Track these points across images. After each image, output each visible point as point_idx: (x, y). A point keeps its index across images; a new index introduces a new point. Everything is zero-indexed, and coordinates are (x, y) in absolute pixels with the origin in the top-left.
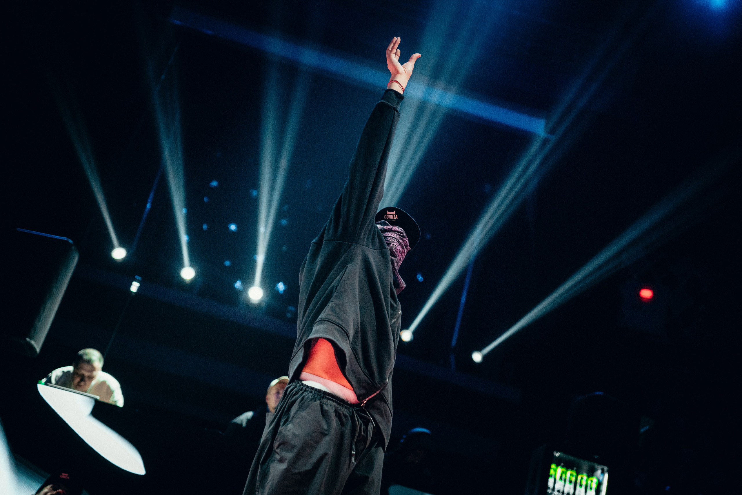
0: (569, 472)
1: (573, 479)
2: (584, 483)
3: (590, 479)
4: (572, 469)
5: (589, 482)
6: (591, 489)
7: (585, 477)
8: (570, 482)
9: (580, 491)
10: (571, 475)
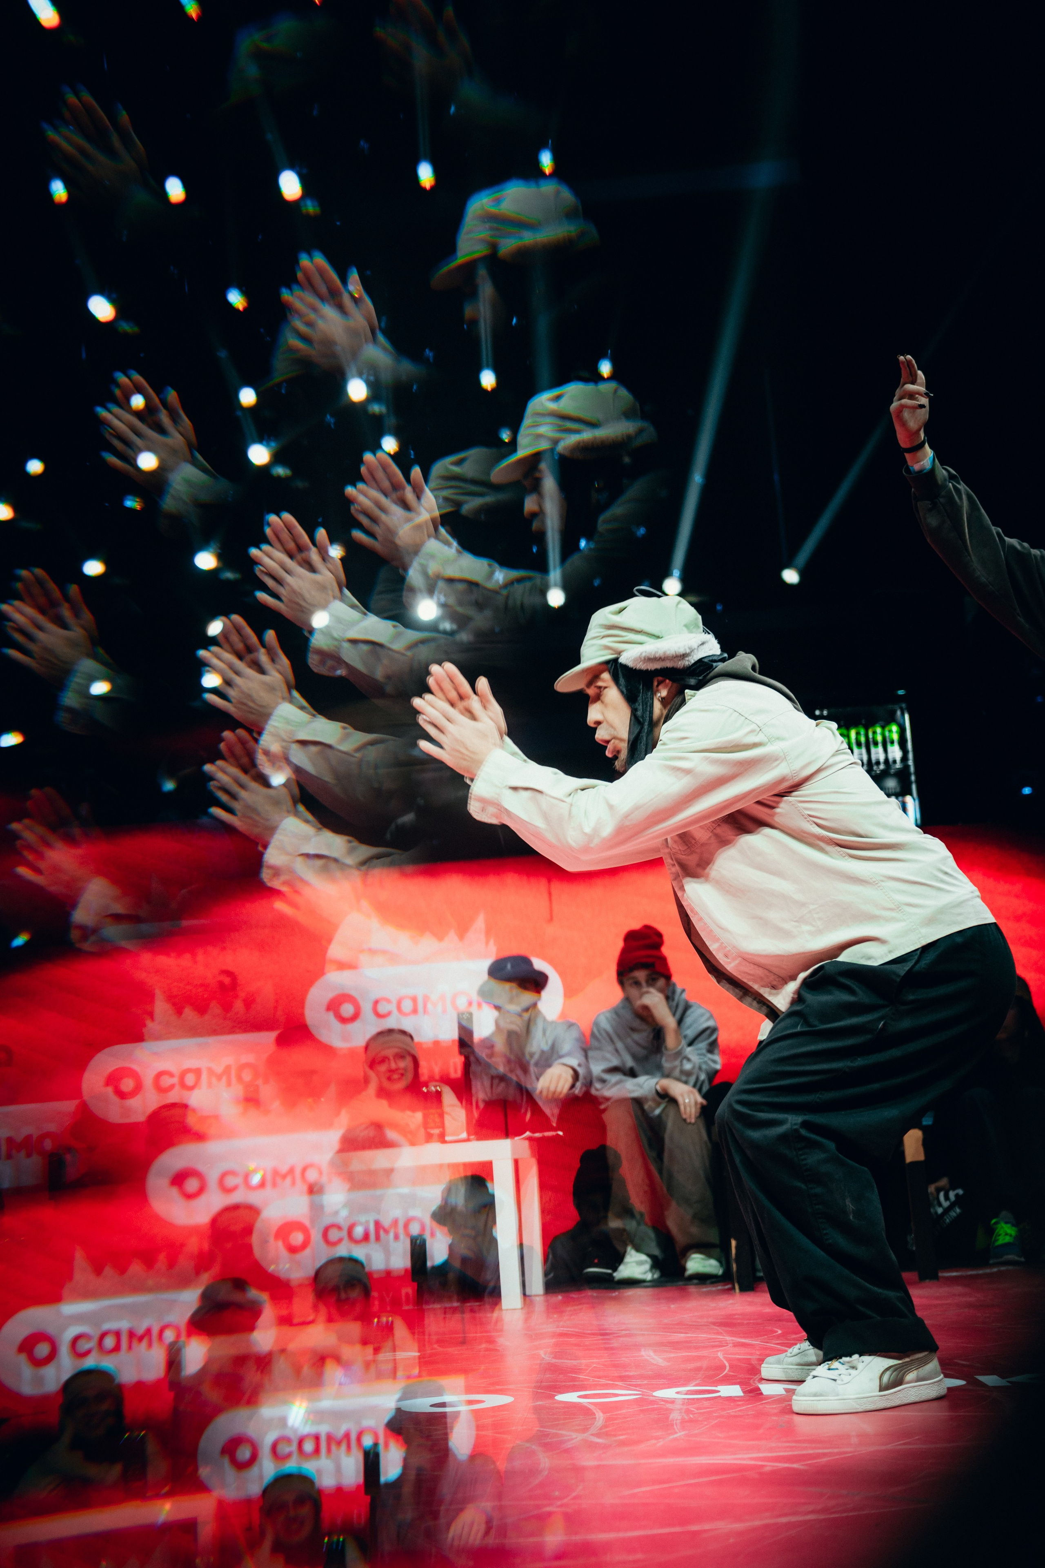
0: (853, 733)
1: (863, 739)
2: (879, 738)
3: (887, 730)
4: (855, 724)
5: (887, 733)
6: (892, 742)
7: (879, 730)
8: (859, 744)
9: (877, 753)
10: (858, 734)
